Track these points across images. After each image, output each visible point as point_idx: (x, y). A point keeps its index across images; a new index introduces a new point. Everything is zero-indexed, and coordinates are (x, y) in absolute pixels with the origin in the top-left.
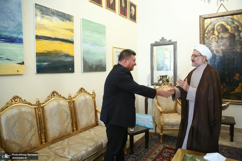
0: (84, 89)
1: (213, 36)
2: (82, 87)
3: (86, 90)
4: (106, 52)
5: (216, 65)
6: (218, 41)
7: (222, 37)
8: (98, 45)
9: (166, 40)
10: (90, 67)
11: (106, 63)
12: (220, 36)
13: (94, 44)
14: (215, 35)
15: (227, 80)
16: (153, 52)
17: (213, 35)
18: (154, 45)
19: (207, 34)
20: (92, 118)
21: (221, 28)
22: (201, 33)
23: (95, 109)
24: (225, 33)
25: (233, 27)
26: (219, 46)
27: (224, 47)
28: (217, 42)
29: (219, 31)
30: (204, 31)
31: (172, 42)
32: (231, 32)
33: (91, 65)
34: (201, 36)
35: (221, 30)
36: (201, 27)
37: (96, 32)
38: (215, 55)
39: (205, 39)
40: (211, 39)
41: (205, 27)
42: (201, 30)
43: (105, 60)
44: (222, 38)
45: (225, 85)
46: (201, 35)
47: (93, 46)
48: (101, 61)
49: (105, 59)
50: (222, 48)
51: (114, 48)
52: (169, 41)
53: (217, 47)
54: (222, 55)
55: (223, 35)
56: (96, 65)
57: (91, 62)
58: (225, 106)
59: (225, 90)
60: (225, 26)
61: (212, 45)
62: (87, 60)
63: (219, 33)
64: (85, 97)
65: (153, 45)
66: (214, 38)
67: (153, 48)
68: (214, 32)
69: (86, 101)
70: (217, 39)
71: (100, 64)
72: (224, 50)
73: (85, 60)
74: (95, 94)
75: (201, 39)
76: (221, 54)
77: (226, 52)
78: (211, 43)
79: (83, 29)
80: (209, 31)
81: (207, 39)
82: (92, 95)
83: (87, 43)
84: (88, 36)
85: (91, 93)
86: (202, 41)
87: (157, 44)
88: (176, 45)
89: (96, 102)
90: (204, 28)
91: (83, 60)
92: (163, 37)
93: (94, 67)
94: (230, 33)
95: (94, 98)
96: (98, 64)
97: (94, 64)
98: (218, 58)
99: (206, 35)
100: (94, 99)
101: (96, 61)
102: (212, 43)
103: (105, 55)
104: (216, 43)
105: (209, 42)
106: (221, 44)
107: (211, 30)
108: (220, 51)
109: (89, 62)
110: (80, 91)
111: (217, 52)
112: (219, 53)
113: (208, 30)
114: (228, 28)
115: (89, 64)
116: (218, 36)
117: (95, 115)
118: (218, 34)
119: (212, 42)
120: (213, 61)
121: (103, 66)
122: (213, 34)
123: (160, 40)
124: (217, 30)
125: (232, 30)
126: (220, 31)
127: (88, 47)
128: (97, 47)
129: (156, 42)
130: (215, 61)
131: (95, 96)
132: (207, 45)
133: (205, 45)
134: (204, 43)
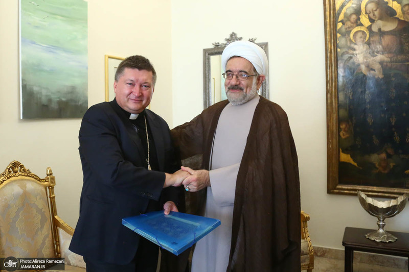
0: (22, 166)
1: (358, 28)
2: (17, 160)
4: (87, 68)
5: (368, 101)
6: (371, 39)
7: (380, 30)
8: (66, 50)
10: (44, 105)
11: (87, 97)
12: (375, 29)
13: (54, 47)
14: (361, 25)
15: (397, 139)
16: (209, 70)
17: (358, 25)
18: (212, 51)
19: (343, 24)
20: (44, 243)
21: (378, 8)
22: (328, 20)
23: (54, 218)
24: (387, 20)
25: (406, 5)
26: (373, 53)
27: (387, 55)
28: (368, 43)
29: (371, 15)
30: (336, 16)
32: (402, 19)
33: (44, 100)
34: (328, 29)
35: (377, 13)
36: (327, 6)
37: (59, 17)
38: (364, 75)
39: (339, 35)
40: (352, 35)
41: (338, 7)
42: (328, 13)
43: (86, 89)
44: (381, 33)
45: (390, 151)
46: (328, 26)
47: (52, 52)
48: (73, 90)
49: (85, 85)
50: (380, 57)
51: (109, 57)
53: (369, 55)
54: (381, 76)
55: (383, 26)
56: (60, 103)
57: (44, 92)
58: (395, 206)
59: (392, 165)
60: (387, 3)
61: (354, 50)
62: (36, 89)
63: (372, 21)
64: (23, 187)
65: (209, 53)
66: (360, 34)
67: (209, 59)
68: (359, 19)
69: (25, 197)
70: (368, 36)
71: (72, 100)
72: (387, 62)
73: (28, 87)
74: (53, 179)
75: (328, 37)
76: (378, 74)
77: (390, 68)
78: (353, 45)
79: (23, 9)
80: (347, 17)
81: (343, 35)
82: (46, 180)
83: (34, 43)
84: (37, 27)
85: (43, 176)
86: (330, 41)
90: (334, 9)
91: (24, 87)
92: (233, 33)
93: (54, 106)
94: (400, 21)
95: (51, 188)
96: (64, 99)
97: (55, 98)
98: (371, 83)
99: (340, 25)
100: (52, 192)
101: (59, 92)
102: (356, 47)
103: (85, 76)
104: (366, 46)
105: (348, 43)
106: (379, 47)
107: (351, 15)
108: (377, 67)
109: (41, 93)
110: (10, 172)
111: (370, 68)
112: (374, 70)
113: (345, 14)
114: (394, 8)
115: (40, 98)
116: (369, 28)
117: (50, 236)
118: (370, 24)
119: (356, 44)
120: (360, 90)
121: (80, 103)
122: (358, 23)
123: (226, 40)
124: (366, 13)
125: (404, 12)
126: (374, 15)
127: (38, 54)
128: (64, 54)
129: (217, 45)
130: (365, 91)
131: (52, 182)
132: (344, 50)
133: (339, 50)
134: (336, 46)
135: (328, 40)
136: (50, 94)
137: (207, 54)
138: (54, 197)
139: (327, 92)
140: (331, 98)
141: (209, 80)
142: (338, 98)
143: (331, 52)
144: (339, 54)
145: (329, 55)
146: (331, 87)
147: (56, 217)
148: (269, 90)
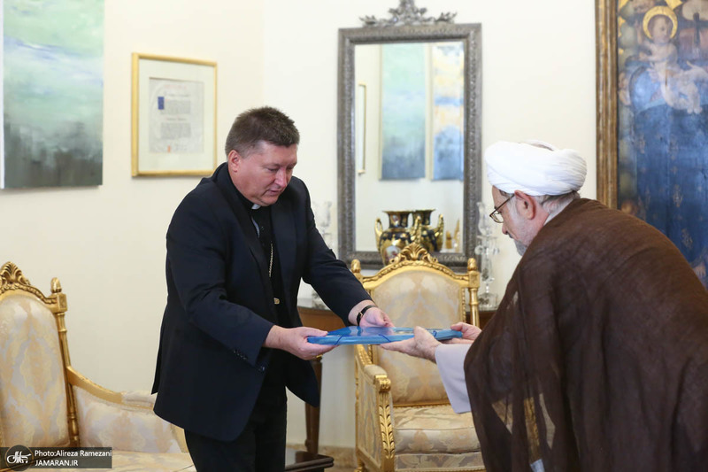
0: (18, 274)
1: (659, 10)
3: (25, 275)
4: (102, 84)
5: (673, 158)
6: (681, 35)
7: (696, 16)
8: (69, 52)
9: (423, 11)
10: (34, 163)
11: (100, 144)
12: (688, 14)
13: (50, 47)
14: (663, 4)
16: (352, 77)
17: (658, 4)
18: (362, 35)
23: (66, 370)
26: (684, 61)
28: (676, 43)
31: (459, 27)
33: (35, 153)
34: (602, 7)
39: (621, 21)
40: (645, 23)
43: (99, 127)
44: (699, 23)
46: (602, 1)
47: (47, 58)
48: (78, 131)
49: (99, 118)
50: (696, 72)
51: (141, 58)
52: (442, 19)
54: (698, 110)
55: (703, 10)
56: (60, 156)
57: (35, 137)
61: (650, 53)
62: (23, 131)
64: (27, 308)
65: (350, 40)
66: (661, 22)
67: (351, 53)
70: (675, 27)
71: (77, 151)
73: (12, 128)
74: (63, 298)
75: (601, 24)
76: (693, 105)
78: (647, 44)
81: (630, 22)
82: (52, 300)
83: (20, 44)
84: (26, 13)
85: (47, 292)
86: (605, 32)
87: (377, 34)
88: (478, 45)
89: (68, 336)
91: (7, 128)
93: (50, 163)
95: (58, 315)
96: (65, 150)
97: (51, 147)
100: (61, 323)
101: (57, 135)
102: (653, 47)
103: (98, 101)
104: (671, 48)
105: (639, 38)
106: (695, 50)
108: (692, 90)
109: (31, 138)
111: (677, 91)
112: (686, 97)
115: (29, 149)
116: (678, 12)
118: (680, 2)
119: (652, 41)
120: (658, 136)
121: (90, 156)
123: (391, 12)
127: (28, 64)
128: (66, 60)
129: (370, 23)
131: (61, 305)
132: (630, 53)
133: (621, 51)
134: (617, 44)
135: (601, 29)
136: (43, 139)
137: (347, 41)
138: (65, 332)
139: (599, 138)
140: (605, 150)
141: (351, 100)
142: (618, 150)
143: (606, 56)
144: (622, 61)
145: (602, 60)
146: (605, 127)
147: (69, 368)
148: (480, 129)
